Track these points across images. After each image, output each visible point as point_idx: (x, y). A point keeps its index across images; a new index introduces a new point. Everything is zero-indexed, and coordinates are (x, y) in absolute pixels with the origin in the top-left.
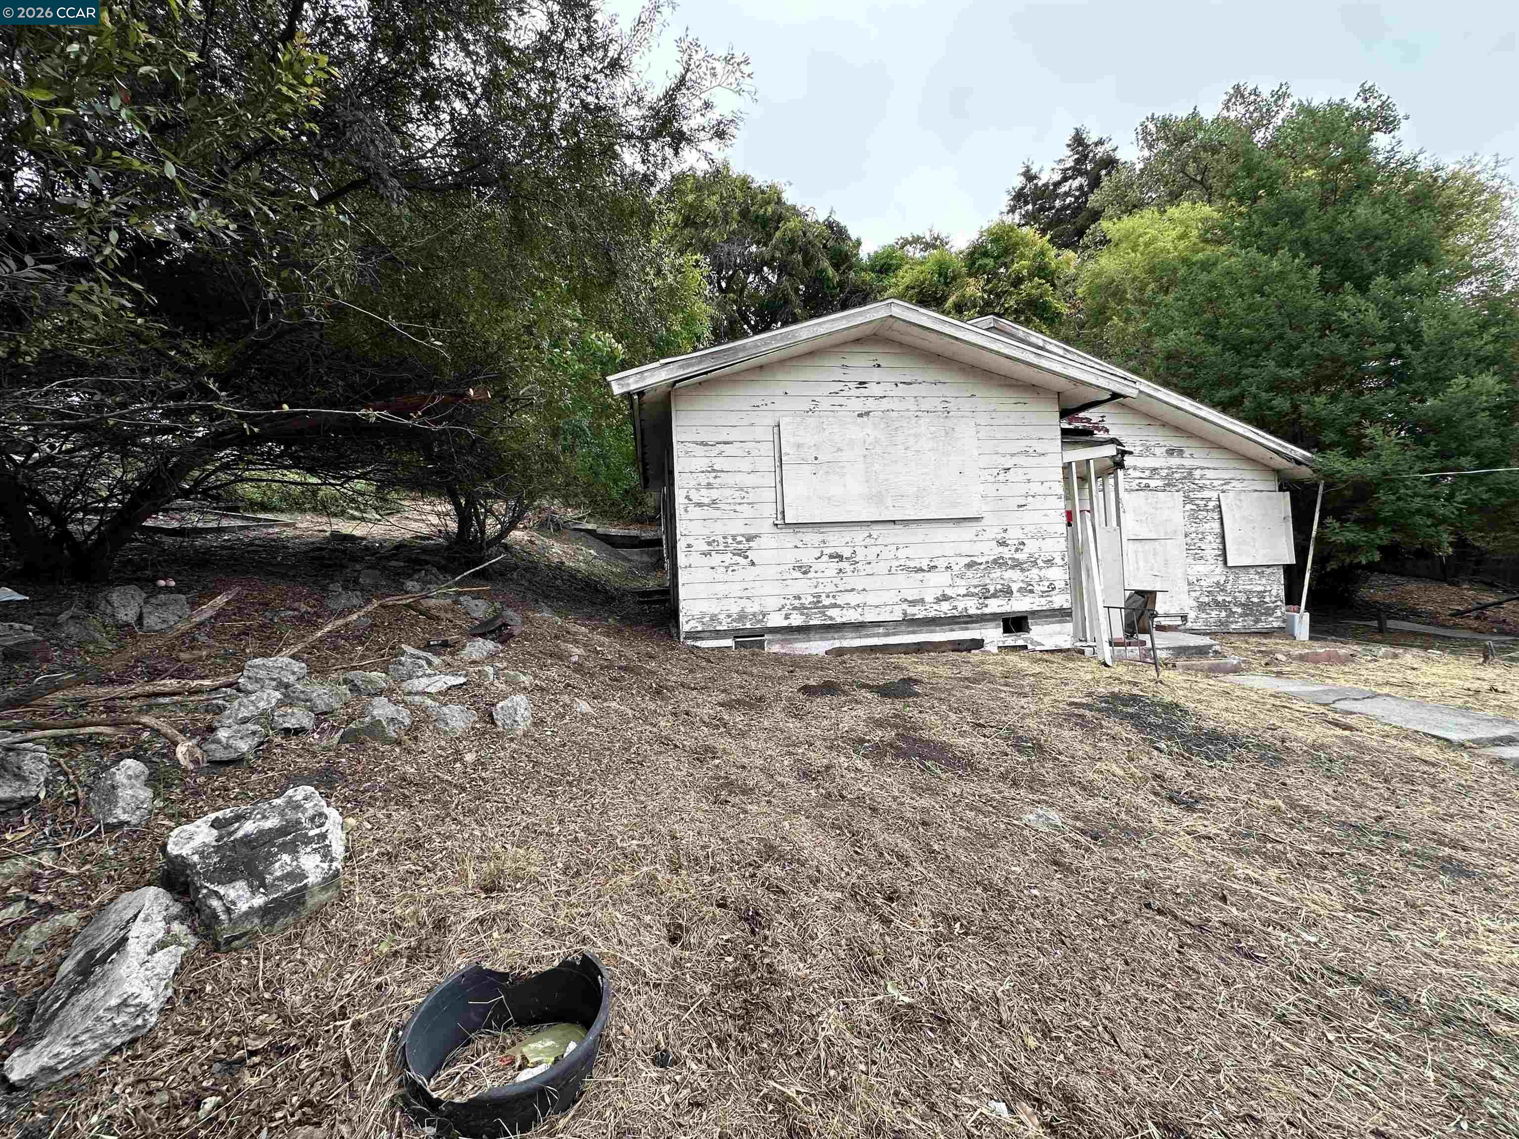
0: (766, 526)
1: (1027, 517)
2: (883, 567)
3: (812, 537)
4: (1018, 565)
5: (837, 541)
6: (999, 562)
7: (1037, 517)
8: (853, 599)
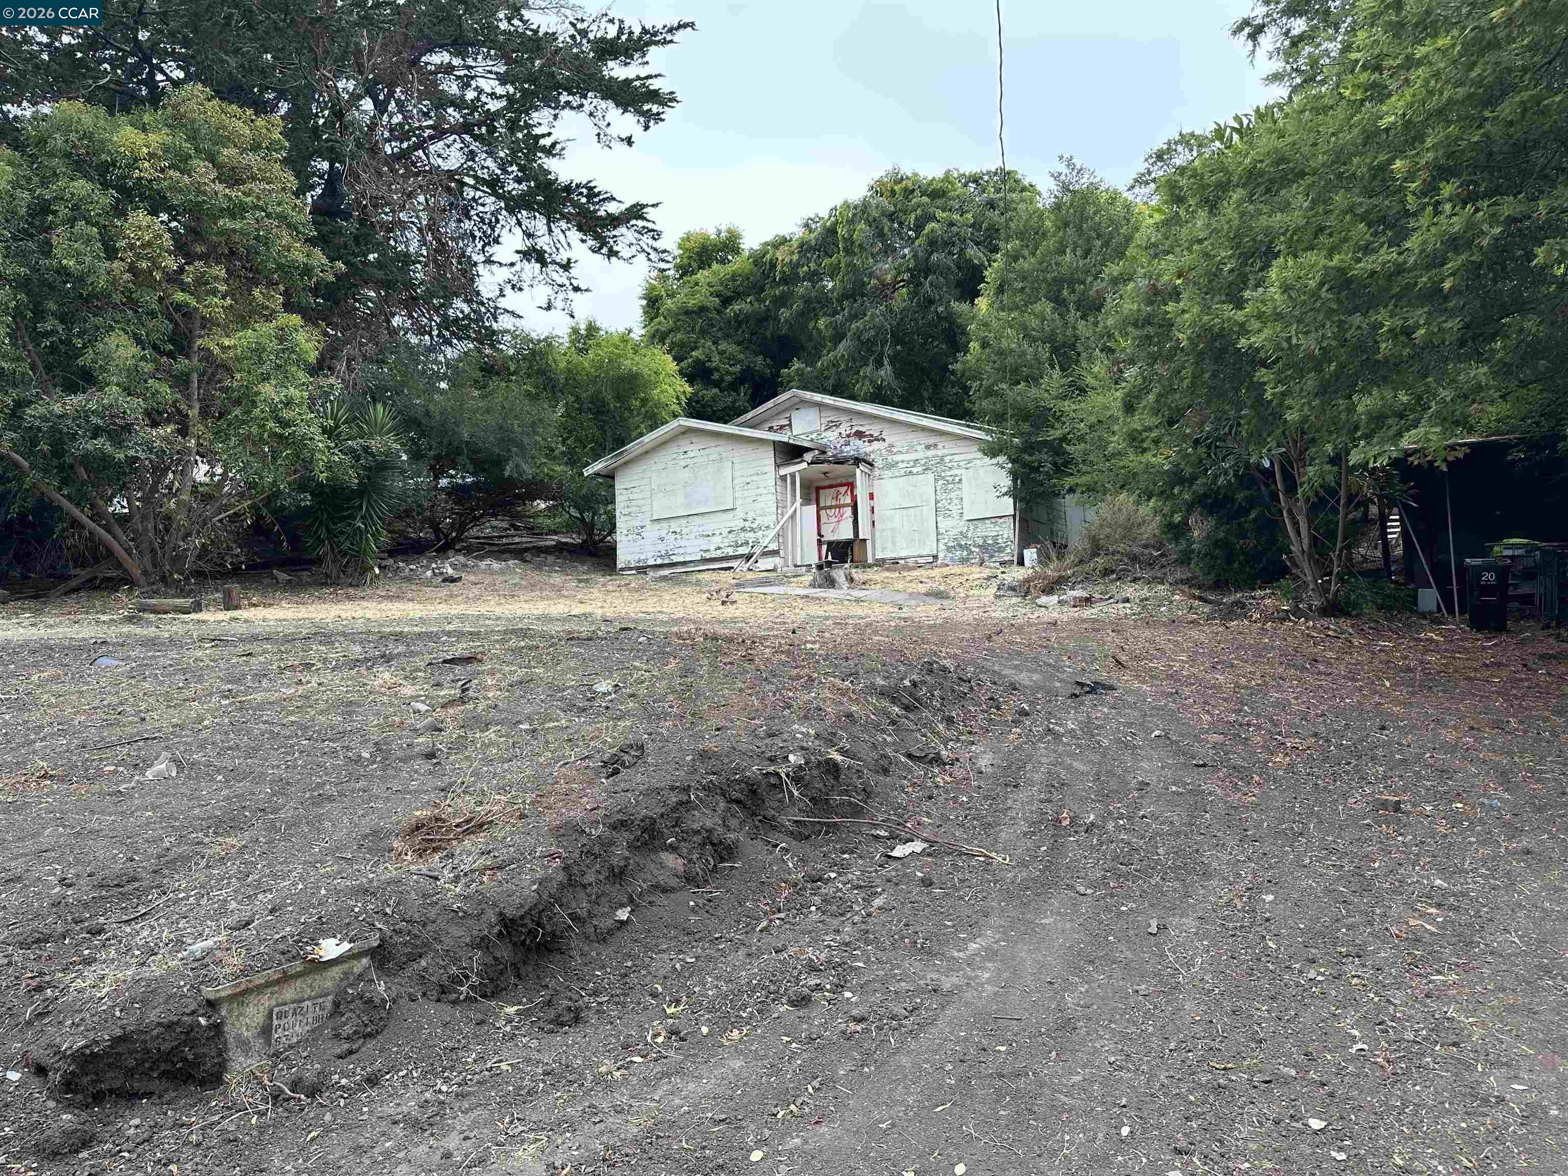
0: (648, 522)
1: (757, 506)
2: (692, 536)
3: (665, 524)
4: (752, 530)
5: (675, 526)
6: (743, 529)
7: (763, 505)
8: (681, 551)
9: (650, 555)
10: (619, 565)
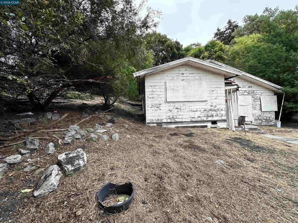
0: (163, 102)
1: (217, 101)
2: (187, 111)
3: (172, 104)
4: (215, 110)
5: (177, 105)
6: (211, 110)
7: (219, 101)
8: (180, 117)
9: (164, 117)
10: (147, 122)
